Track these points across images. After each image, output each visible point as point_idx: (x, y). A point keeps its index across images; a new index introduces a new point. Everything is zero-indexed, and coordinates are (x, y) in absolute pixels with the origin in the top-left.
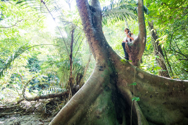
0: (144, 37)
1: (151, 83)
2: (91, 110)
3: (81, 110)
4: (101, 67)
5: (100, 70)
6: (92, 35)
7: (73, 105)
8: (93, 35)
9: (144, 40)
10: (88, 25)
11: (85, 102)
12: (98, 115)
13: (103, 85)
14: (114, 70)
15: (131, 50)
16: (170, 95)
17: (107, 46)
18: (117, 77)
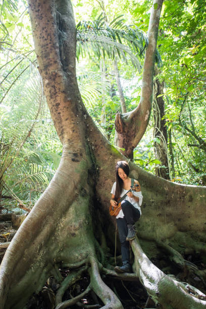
0: (148, 111)
1: (147, 187)
2: (62, 226)
3: (49, 225)
4: (75, 155)
5: (73, 160)
6: (61, 88)
7: (40, 216)
8: (63, 88)
9: (147, 116)
10: (52, 62)
11: (55, 213)
12: (73, 231)
13: (79, 186)
14: (94, 161)
15: (125, 128)
16: (167, 204)
17: (85, 114)
18: (99, 173)
